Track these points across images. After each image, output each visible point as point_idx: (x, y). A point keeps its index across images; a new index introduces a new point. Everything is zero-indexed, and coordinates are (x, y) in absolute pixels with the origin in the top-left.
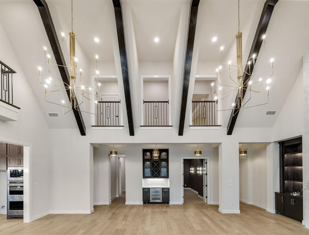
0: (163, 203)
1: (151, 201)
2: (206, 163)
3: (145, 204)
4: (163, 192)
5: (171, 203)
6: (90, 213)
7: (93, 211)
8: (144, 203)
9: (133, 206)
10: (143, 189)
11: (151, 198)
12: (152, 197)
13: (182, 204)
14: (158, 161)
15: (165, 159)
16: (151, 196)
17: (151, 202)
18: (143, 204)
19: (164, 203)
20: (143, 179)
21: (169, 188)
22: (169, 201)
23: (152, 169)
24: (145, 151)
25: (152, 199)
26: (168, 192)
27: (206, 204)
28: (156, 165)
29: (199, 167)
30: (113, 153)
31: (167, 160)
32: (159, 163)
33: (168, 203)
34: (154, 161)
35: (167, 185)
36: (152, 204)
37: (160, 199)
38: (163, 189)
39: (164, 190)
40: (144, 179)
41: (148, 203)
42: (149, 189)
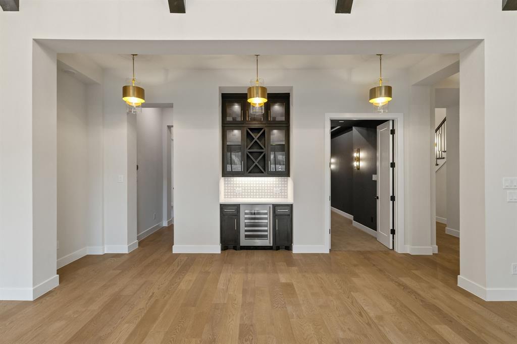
0: (274, 248)
1: (244, 242)
2: (393, 132)
3: (227, 252)
4: (275, 215)
5: (298, 248)
6: (31, 299)
7: (57, 284)
8: (224, 247)
9: (192, 259)
10: (223, 207)
11: (243, 234)
12: (246, 231)
13: (328, 252)
14: (262, 129)
15: (280, 122)
16: (243, 228)
17: (242, 244)
18: (219, 252)
19: (278, 248)
20: (222, 179)
21: (292, 205)
22: (292, 242)
23: (247, 151)
24: (227, 99)
25: (247, 236)
26: (289, 215)
27: (392, 252)
28: (256, 139)
29: (358, 151)
30: (131, 91)
31: (285, 125)
32: (264, 133)
33: (289, 248)
34: (250, 129)
35: (286, 196)
36: (244, 252)
37: (266, 236)
38: (275, 206)
39: (279, 211)
40: (227, 178)
41: (235, 248)
42: (237, 206)
